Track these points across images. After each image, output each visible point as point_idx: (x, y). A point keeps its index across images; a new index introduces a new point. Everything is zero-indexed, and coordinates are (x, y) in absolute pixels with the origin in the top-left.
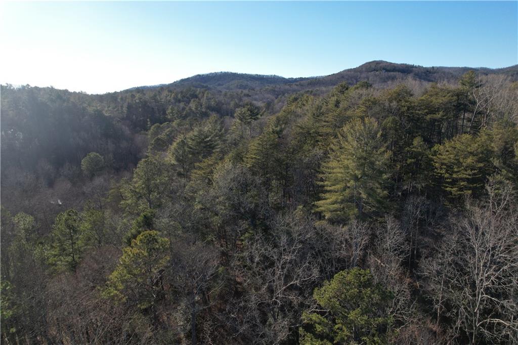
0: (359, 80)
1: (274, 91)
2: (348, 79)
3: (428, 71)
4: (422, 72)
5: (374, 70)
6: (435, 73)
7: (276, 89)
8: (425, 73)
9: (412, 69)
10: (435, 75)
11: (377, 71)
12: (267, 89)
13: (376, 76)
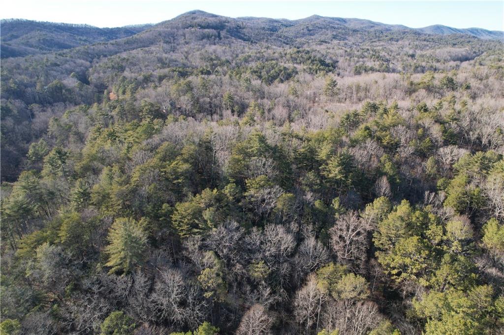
0: (176, 37)
1: (88, 53)
2: (165, 37)
3: (238, 26)
4: (233, 28)
5: (190, 26)
6: (244, 28)
7: (89, 51)
8: (236, 28)
9: (224, 24)
10: (244, 30)
11: (193, 27)
12: (79, 50)
13: (192, 33)
